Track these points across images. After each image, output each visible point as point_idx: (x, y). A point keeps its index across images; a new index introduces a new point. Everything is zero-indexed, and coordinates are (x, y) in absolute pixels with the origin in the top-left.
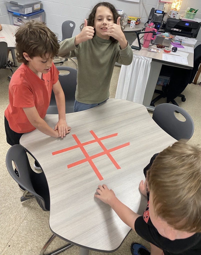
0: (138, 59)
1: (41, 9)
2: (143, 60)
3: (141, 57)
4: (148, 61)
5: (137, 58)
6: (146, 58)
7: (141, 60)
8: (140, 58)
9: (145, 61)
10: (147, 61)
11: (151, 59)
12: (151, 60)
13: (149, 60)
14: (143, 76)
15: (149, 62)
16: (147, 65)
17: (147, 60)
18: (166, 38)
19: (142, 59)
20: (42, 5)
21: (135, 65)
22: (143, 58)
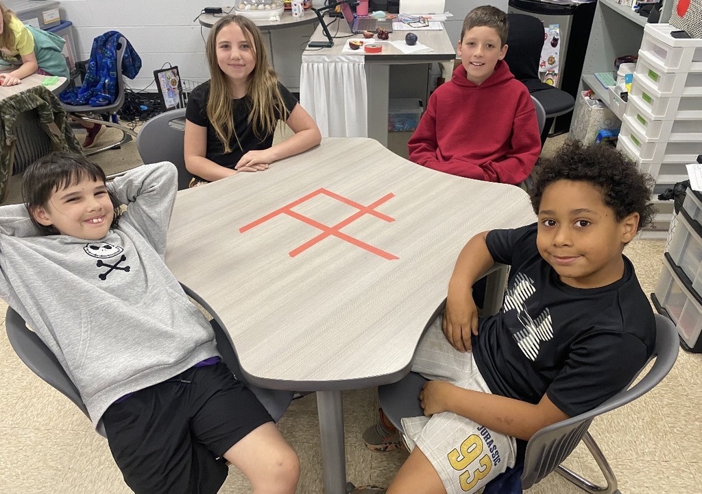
0: (333, 64)
1: (62, 20)
2: (346, 65)
3: (339, 59)
4: (357, 64)
5: (332, 62)
6: (351, 57)
7: (340, 64)
8: (338, 62)
9: (351, 65)
10: (354, 65)
11: (363, 57)
12: (363, 60)
13: (358, 61)
14: (354, 99)
15: (359, 64)
16: (357, 73)
17: (355, 61)
18: (380, 20)
19: (343, 61)
20: (62, 12)
21: (331, 79)
22: (344, 59)
